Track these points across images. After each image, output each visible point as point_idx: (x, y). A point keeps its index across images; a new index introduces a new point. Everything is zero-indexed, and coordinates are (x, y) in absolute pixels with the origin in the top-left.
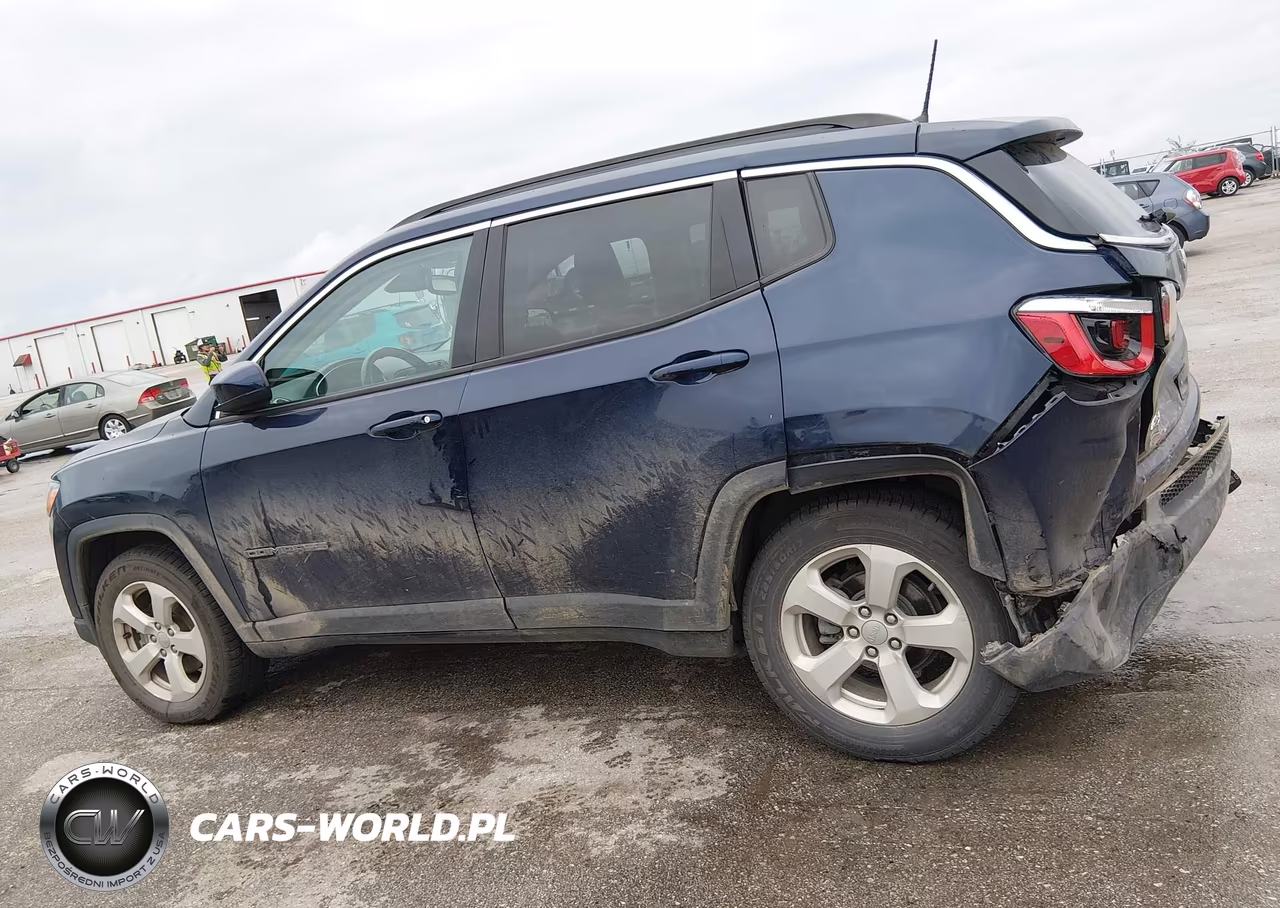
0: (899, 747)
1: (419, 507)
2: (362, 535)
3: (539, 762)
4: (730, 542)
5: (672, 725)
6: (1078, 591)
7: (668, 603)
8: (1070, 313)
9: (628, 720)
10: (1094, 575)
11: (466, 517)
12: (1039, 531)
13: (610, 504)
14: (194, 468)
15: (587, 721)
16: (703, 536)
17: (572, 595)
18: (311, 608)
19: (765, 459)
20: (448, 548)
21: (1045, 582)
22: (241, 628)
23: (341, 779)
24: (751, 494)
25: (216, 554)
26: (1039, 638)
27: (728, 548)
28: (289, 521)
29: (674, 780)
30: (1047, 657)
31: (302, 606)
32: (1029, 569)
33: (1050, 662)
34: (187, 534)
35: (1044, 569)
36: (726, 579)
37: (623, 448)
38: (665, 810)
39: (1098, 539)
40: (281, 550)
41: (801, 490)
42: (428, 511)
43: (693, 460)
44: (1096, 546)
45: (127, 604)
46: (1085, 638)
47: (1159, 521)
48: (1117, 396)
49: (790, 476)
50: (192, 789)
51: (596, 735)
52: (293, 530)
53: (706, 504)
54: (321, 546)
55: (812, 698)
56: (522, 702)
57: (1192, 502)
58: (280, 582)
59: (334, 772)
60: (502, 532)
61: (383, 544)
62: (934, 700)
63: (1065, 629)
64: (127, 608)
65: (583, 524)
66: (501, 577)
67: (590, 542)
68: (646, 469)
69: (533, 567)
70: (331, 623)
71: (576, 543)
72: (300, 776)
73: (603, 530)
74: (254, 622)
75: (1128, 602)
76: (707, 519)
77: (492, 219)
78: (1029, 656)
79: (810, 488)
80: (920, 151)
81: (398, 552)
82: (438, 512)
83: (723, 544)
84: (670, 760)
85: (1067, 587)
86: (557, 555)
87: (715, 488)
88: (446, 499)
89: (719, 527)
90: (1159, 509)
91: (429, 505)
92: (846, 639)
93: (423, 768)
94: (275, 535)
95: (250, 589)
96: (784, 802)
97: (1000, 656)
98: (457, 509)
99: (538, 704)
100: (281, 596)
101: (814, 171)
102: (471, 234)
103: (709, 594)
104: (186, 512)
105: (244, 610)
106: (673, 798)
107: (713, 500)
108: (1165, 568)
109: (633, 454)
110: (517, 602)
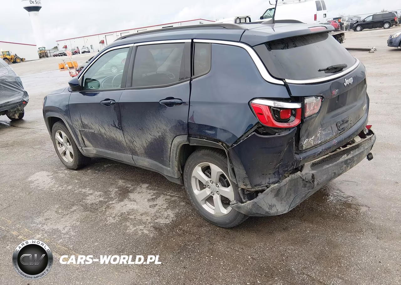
0: (215, 222)
1: (111, 126)
2: (101, 131)
3: (135, 201)
4: (176, 154)
5: (173, 199)
6: (265, 190)
7: (165, 167)
8: (266, 105)
9: (164, 194)
10: (272, 186)
11: (121, 131)
12: (245, 172)
13: (151, 136)
14: (67, 103)
15: (155, 192)
16: (170, 151)
17: (146, 159)
18: (93, 147)
19: (183, 134)
20: (118, 139)
21: (249, 187)
22: (79, 148)
23: (91, 194)
24: (180, 143)
25: (72, 127)
26: (249, 202)
27: (176, 156)
28: (86, 123)
29: (161, 215)
30: (250, 208)
31: (91, 146)
32: (243, 182)
33: (251, 210)
34: (66, 121)
35: (248, 183)
36: (176, 165)
37: (154, 122)
38: (152, 224)
39: (276, 176)
40: (85, 130)
41: (192, 145)
42: (113, 127)
43: (168, 130)
44: (275, 178)
45: (58, 135)
46: (264, 205)
47: (308, 172)
48: (279, 134)
49: (189, 140)
50: (60, 188)
51: (154, 197)
52: (87, 125)
53: (171, 143)
54: (93, 131)
55: (197, 202)
56: (144, 182)
57: (327, 166)
58: (86, 138)
59: (91, 192)
60: (129, 138)
61: (105, 134)
62: (225, 211)
63: (256, 201)
64: (58, 136)
65: (146, 141)
66: (130, 149)
67: (148, 146)
68: (158, 129)
69: (137, 149)
70: (98, 151)
71: (145, 145)
72: (84, 190)
73: (151, 143)
74: (82, 147)
75: (290, 195)
76: (171, 147)
77: (134, 43)
78: (244, 206)
79: (193, 145)
80: (241, 41)
81: (108, 137)
82: (115, 128)
83: (175, 155)
84: (164, 209)
85: (260, 189)
86: (141, 147)
87: (172, 139)
88: (117, 126)
89: (173, 150)
90: (310, 168)
91: (113, 126)
92: (207, 188)
93: (110, 196)
94: (84, 126)
95: (80, 139)
96: (180, 229)
97: (235, 205)
98: (119, 129)
99: (148, 183)
100: (87, 142)
101: (211, 43)
102: (129, 47)
103: (173, 168)
104: (65, 115)
105: (79, 144)
106: (156, 221)
107: (172, 142)
108: (305, 187)
109: (155, 124)
110: (135, 157)
